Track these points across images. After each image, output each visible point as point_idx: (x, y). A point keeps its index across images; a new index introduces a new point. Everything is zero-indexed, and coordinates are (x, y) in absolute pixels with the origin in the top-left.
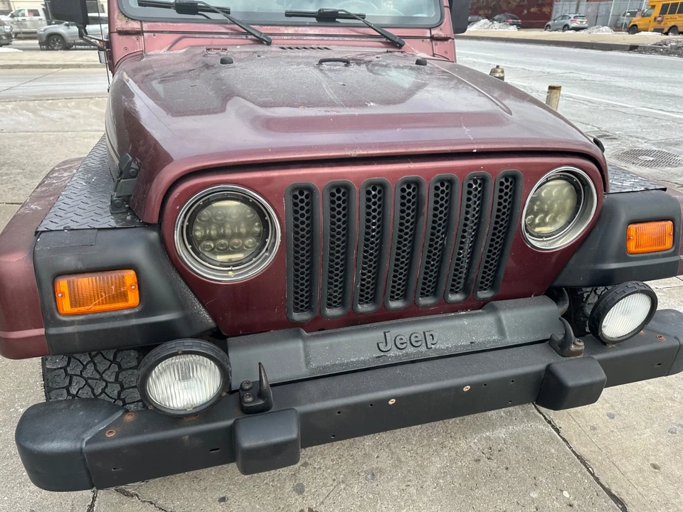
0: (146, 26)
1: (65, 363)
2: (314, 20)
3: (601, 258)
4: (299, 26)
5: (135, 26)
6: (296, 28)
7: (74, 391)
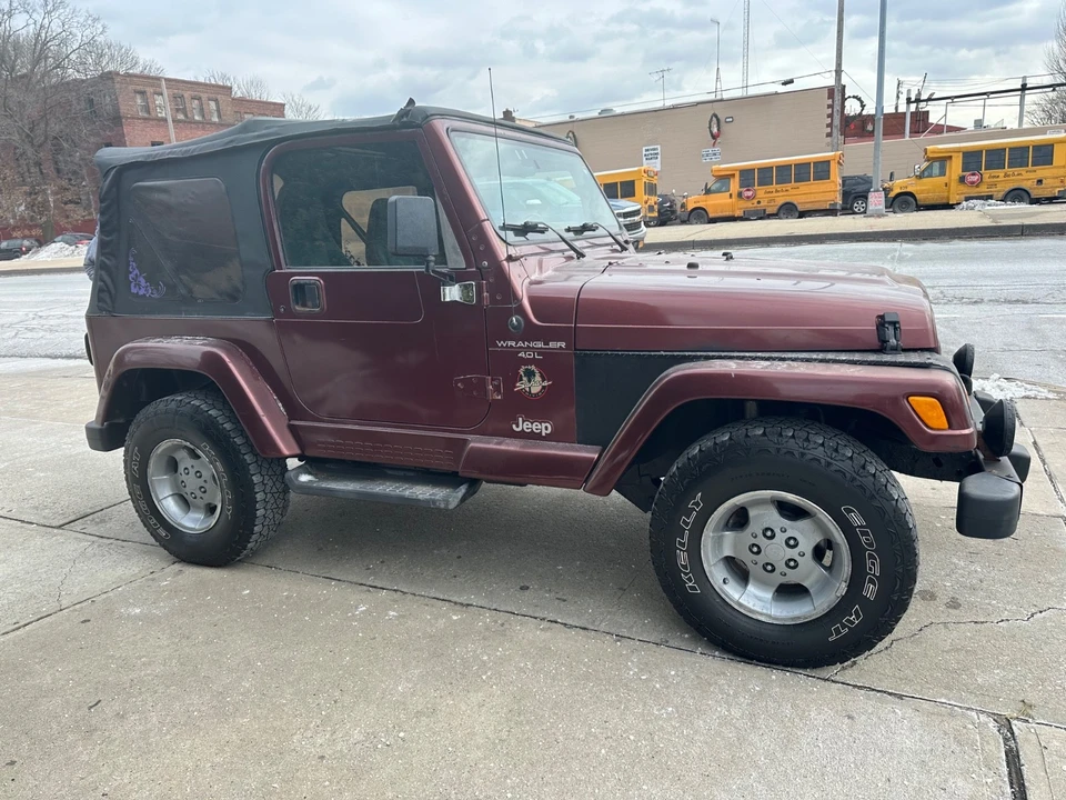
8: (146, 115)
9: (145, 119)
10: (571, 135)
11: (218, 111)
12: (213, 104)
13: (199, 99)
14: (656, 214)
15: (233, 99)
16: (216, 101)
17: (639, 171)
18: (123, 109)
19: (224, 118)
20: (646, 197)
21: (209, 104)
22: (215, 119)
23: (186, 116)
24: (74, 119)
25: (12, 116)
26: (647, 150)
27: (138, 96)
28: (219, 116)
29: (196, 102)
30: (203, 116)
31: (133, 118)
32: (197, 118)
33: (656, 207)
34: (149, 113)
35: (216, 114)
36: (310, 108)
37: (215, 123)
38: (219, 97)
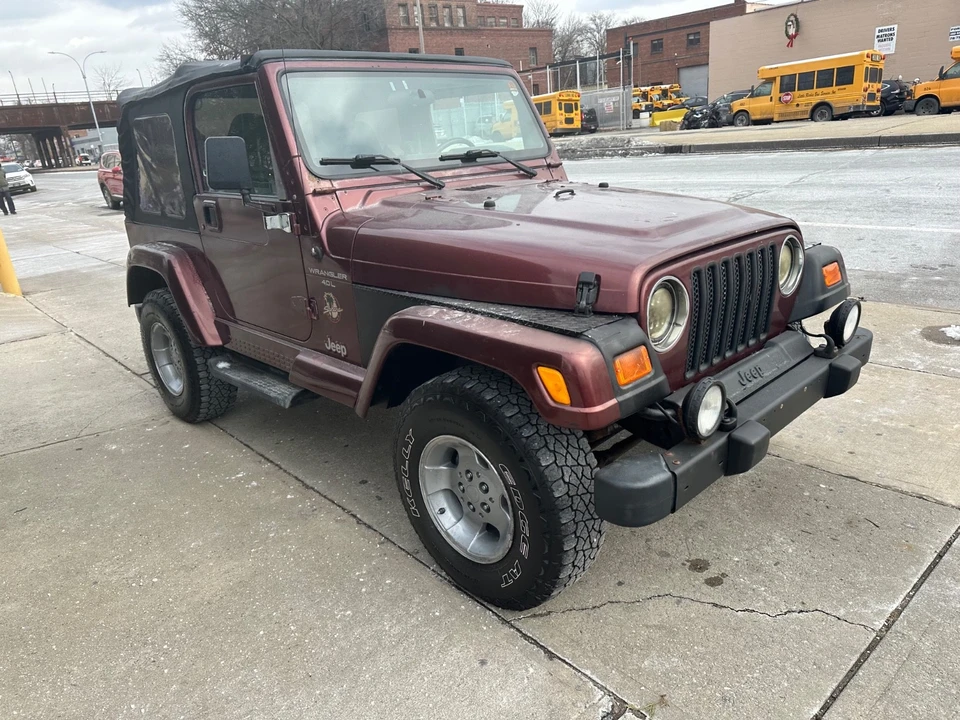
0: (336, 184)
1: (554, 459)
2: (459, 162)
3: (814, 295)
4: (454, 168)
5: (325, 185)
6: (453, 171)
7: (567, 480)
8: (406, 26)
9: (404, 29)
10: (792, 18)
11: (465, 17)
12: (460, 11)
13: (450, 7)
14: (878, 103)
15: (478, 5)
16: (463, 8)
17: (862, 55)
18: (389, 21)
19: (469, 23)
20: (866, 85)
21: (457, 12)
22: (462, 25)
23: (438, 23)
24: (351, 32)
25: (308, 33)
26: (880, 31)
27: (401, 9)
28: (465, 23)
29: (447, 10)
30: (452, 23)
31: (396, 29)
32: (447, 25)
33: (879, 95)
34: (408, 23)
35: (462, 21)
36: (550, 8)
37: (461, 29)
38: (466, 4)
